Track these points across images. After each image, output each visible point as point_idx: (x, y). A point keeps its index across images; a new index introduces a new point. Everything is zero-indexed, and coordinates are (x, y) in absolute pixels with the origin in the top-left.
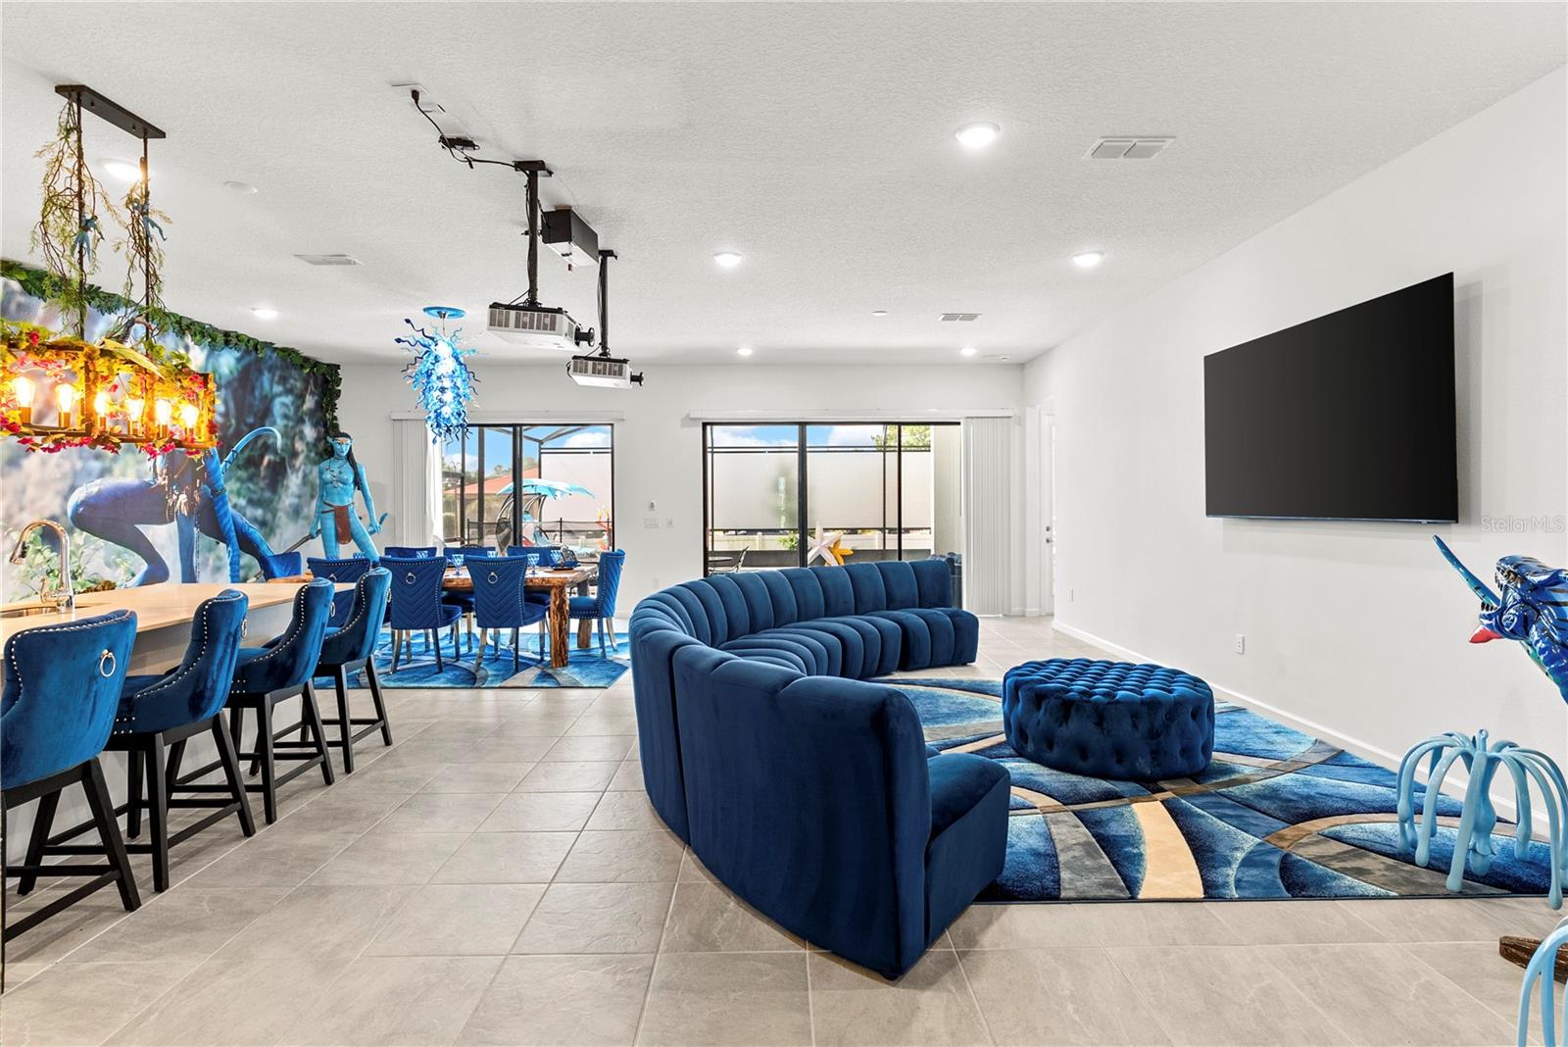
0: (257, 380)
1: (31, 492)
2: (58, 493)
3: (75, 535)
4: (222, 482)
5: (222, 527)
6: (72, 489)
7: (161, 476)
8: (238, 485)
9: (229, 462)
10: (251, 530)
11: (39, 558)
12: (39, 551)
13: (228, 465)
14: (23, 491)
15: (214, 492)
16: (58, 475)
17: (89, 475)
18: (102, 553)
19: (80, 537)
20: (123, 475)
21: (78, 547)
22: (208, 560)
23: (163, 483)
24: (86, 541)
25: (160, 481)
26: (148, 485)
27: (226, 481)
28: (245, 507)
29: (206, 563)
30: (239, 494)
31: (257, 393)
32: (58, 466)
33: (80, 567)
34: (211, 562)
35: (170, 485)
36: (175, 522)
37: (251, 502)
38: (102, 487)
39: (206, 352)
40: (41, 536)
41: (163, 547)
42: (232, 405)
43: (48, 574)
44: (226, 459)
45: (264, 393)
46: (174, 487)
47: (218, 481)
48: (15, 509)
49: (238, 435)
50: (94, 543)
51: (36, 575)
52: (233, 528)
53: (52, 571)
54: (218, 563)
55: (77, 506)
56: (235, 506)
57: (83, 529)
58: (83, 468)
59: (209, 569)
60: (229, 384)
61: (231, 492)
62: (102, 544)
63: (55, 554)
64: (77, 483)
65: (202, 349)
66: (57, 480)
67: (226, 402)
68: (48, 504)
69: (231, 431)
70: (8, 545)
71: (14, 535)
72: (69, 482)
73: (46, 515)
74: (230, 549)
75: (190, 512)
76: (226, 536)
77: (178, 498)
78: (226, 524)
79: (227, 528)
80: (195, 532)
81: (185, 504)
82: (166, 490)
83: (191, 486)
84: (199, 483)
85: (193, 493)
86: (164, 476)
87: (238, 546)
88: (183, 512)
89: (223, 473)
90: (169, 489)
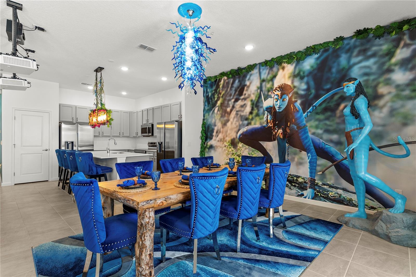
0: (334, 62)
1: (229, 132)
2: (235, 132)
3: (239, 144)
4: (305, 122)
5: (304, 144)
6: (239, 130)
7: (270, 123)
8: (317, 123)
9: (310, 112)
10: (327, 146)
11: (230, 150)
12: (230, 148)
13: (309, 114)
14: (227, 132)
15: (299, 127)
16: (235, 127)
17: (243, 126)
18: (247, 150)
19: (240, 145)
20: (255, 124)
21: (240, 147)
22: (294, 158)
23: (271, 125)
24: (242, 145)
25: (269, 125)
26: (264, 127)
27: (307, 121)
28: (322, 134)
29: (293, 159)
30: (317, 127)
31: (334, 70)
32: (235, 124)
33: (241, 154)
34: (296, 159)
35: (274, 126)
36: (276, 141)
37: (327, 131)
38: (248, 129)
39: (294, 65)
40: (231, 144)
41: (270, 150)
42: (312, 83)
43: (232, 154)
44: (308, 111)
45: (341, 67)
46: (276, 127)
47: (302, 122)
48: (225, 136)
49: (317, 97)
51: (229, 154)
52: (312, 144)
53: (233, 154)
54: (301, 161)
55: (240, 135)
56: (314, 134)
57: (242, 142)
58: (242, 123)
59: (295, 162)
60: (310, 74)
61: (311, 127)
62: (248, 147)
63: (234, 149)
65: (292, 64)
66: (235, 128)
67: (308, 83)
68: (233, 135)
69: (312, 96)
70: (224, 146)
71: (225, 143)
72: (238, 128)
73: (232, 138)
74: (310, 155)
75: (284, 137)
76: (306, 149)
77: (278, 131)
78: (307, 143)
79: (307, 145)
80: (287, 146)
81: (281, 133)
82: (272, 128)
83: (285, 126)
84: (289, 124)
85: (286, 128)
86: (271, 123)
87: (316, 154)
88: (280, 137)
89: (305, 118)
90: (273, 128)
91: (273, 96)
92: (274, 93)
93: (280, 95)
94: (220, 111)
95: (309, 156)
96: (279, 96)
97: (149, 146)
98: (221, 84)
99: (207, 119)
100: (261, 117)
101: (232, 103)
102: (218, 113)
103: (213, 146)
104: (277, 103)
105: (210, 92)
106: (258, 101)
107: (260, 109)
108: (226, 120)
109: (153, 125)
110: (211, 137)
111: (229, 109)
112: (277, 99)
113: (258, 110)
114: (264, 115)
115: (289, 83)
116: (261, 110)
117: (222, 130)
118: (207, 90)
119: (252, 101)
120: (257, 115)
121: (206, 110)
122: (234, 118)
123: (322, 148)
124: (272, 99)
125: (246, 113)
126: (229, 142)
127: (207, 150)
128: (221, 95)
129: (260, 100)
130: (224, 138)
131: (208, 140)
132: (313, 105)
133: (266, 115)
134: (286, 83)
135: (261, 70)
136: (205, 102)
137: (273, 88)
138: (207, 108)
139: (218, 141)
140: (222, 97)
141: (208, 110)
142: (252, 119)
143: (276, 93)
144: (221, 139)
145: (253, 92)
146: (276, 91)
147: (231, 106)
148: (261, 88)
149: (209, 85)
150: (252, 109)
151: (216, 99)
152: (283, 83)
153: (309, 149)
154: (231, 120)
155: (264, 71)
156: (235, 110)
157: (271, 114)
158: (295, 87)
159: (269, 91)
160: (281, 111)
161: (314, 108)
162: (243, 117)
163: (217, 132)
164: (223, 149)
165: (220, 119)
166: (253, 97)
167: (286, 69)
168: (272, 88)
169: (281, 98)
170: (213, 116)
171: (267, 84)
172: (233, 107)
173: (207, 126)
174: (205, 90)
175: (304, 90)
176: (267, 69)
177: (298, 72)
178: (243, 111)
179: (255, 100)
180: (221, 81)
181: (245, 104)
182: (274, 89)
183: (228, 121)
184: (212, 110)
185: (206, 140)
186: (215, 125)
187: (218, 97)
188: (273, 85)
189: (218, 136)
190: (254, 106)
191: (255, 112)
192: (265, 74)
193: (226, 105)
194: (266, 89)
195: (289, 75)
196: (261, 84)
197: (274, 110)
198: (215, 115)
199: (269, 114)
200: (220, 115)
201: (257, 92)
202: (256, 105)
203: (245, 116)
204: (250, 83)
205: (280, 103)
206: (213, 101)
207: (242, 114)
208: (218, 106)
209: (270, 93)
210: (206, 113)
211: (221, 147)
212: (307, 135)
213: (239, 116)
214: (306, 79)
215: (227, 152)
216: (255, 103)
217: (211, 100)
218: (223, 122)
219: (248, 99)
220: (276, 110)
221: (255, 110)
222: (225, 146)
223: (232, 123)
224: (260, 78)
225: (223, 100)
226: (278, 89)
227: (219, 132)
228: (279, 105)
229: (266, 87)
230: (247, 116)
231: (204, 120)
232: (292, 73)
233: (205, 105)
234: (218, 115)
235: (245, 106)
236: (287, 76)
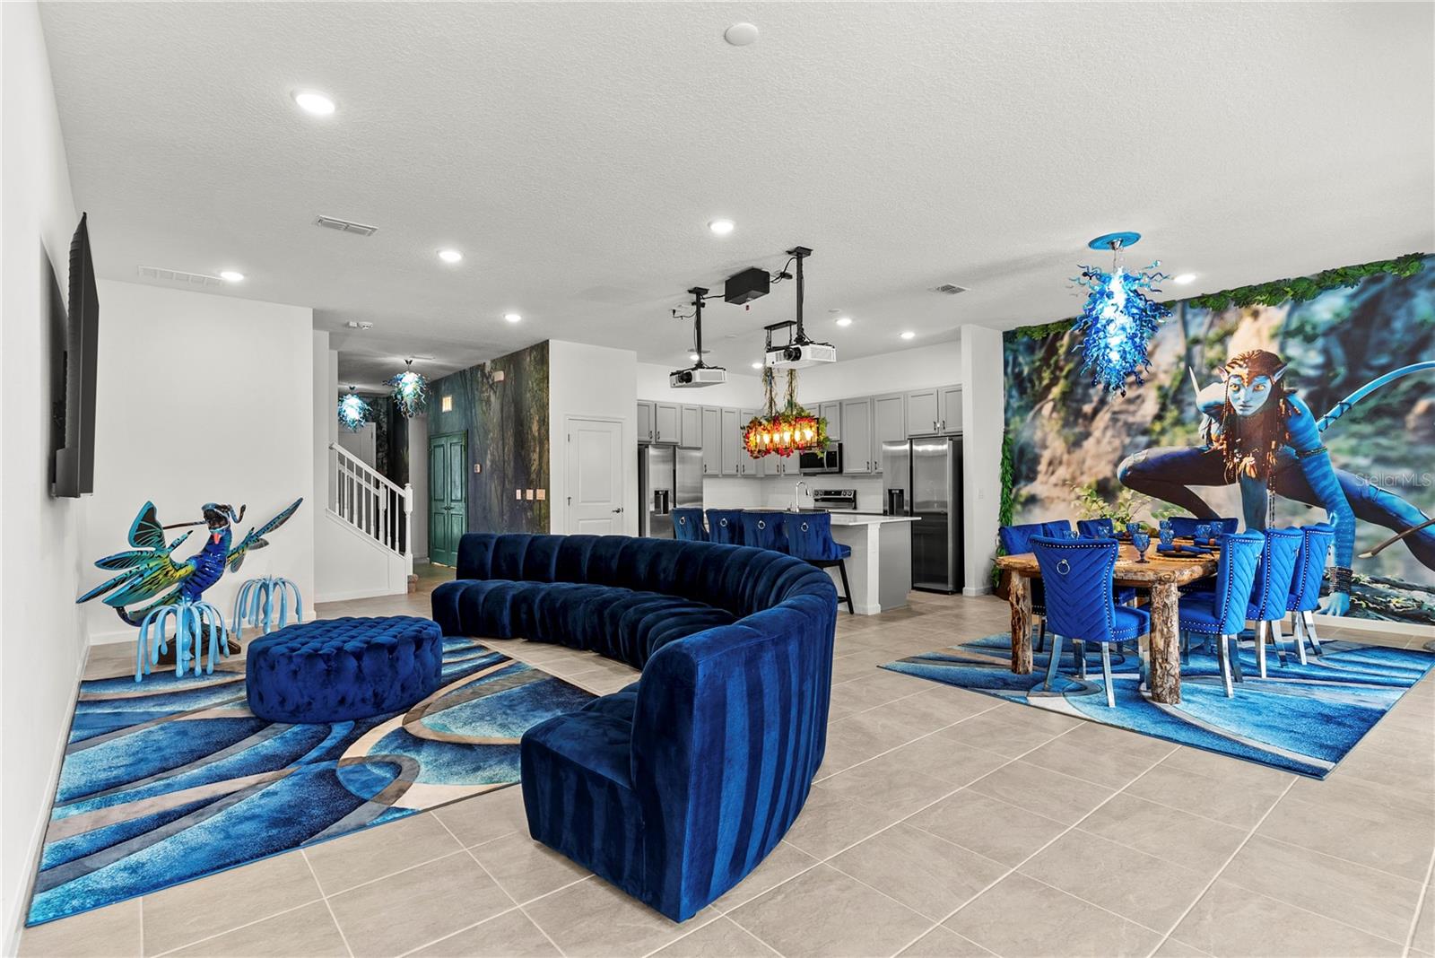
0: (1398, 307)
1: (1089, 462)
2: (1109, 462)
4: (1319, 440)
5: (1317, 491)
6: (1122, 458)
7: (1218, 441)
8: (1353, 442)
9: (1333, 417)
10: (1382, 495)
11: (1095, 506)
12: (1095, 501)
13: (1331, 422)
14: (1083, 462)
15: (1303, 452)
16: (1110, 450)
17: (1136, 447)
18: (1148, 506)
19: (1126, 494)
20: (1171, 444)
21: (1127, 500)
22: (1290, 523)
23: (1220, 448)
25: (1216, 445)
26: (1201, 451)
27: (1326, 439)
28: (1369, 468)
30: (1354, 452)
31: (1398, 325)
32: (1110, 443)
33: (1128, 515)
35: (1231, 447)
36: (1237, 485)
37: (1381, 461)
38: (1149, 456)
39: (1287, 308)
40: (1096, 491)
42: (1336, 352)
44: (1328, 415)
45: (1417, 319)
46: (1236, 451)
47: (1311, 439)
48: (1078, 473)
49: (1352, 383)
50: (1141, 498)
52: (1340, 491)
55: (1125, 471)
57: (1130, 487)
58: (1131, 442)
60: (1331, 330)
61: (1338, 451)
63: (1106, 504)
64: (1125, 454)
65: (1281, 307)
66: (1108, 453)
67: (1326, 352)
68: (1104, 470)
69: (1338, 381)
70: (1073, 496)
71: (1077, 490)
72: (1118, 454)
73: (1101, 477)
74: (1335, 515)
75: (1260, 475)
76: (1326, 500)
77: (1241, 461)
78: (1326, 487)
79: (1328, 492)
80: (1269, 495)
81: (1252, 466)
82: (1225, 454)
83: (1261, 449)
84: (1276, 445)
85: (1265, 454)
86: (1221, 441)
87: (1352, 512)
88: (1248, 474)
89: (1321, 431)
90: (1228, 453)
91: (1224, 377)
92: (1228, 373)
93: (1245, 376)
94: (1059, 412)
95: (1333, 517)
96: (1243, 379)
97: (816, 500)
98: (1061, 346)
99: (1016, 430)
100: (1192, 426)
101: (1097, 392)
102: (1055, 415)
103: (1039, 497)
104: (1237, 395)
105: (1027, 364)
106: (1179, 390)
107: (1187, 408)
108: (1081, 433)
109: (840, 446)
110: (1031, 476)
111: (1087, 408)
112: (1239, 385)
113: (1182, 411)
114: (1199, 421)
115: (1273, 348)
116: (1191, 412)
117: (1065, 457)
118: (1015, 359)
119: (1160, 388)
120: (1179, 422)
121: (1013, 408)
122: (1106, 428)
123: (1369, 498)
124: (1224, 385)
125: (1144, 416)
126: (1089, 487)
127: (1019, 507)
128: (1064, 373)
129: (1186, 388)
130: (1073, 478)
131: (1022, 483)
132: (1344, 401)
133: (1204, 424)
134: (1264, 350)
135: (1189, 317)
136: (1011, 387)
137: (1224, 361)
138: (1015, 403)
139: (1056, 485)
140: (1066, 377)
141: (1020, 408)
142: (1163, 432)
143: (1233, 372)
144: (1065, 481)
145: (1164, 367)
146: (1233, 368)
147: (1096, 399)
148: (1188, 359)
149: (1021, 348)
150: (1163, 408)
151: (1046, 382)
152: (1256, 349)
153: (1332, 502)
154: (1097, 433)
155: (1199, 320)
156: (1107, 411)
157: (1219, 420)
158: (1289, 359)
159: (1212, 366)
160: (1249, 412)
161: (1346, 408)
162: (1135, 427)
163: (1050, 463)
164: (1072, 506)
165: (1059, 432)
166: (1166, 380)
167: (1262, 318)
168: (1221, 361)
169: (1249, 383)
170: (1038, 423)
171: (1207, 349)
172: (1103, 402)
173: (1016, 449)
174: (1011, 359)
175: (1316, 367)
176: (1208, 314)
177: (1299, 324)
178: (1134, 413)
179: (1171, 387)
180: (1062, 338)
181: (1138, 397)
182: (1229, 361)
183: (1087, 435)
184: (1032, 408)
185: (1015, 482)
186: (1045, 447)
187: (1052, 376)
188: (1225, 352)
189: (1053, 473)
190: (1168, 402)
191: (1172, 414)
192: (1200, 325)
193: (1079, 397)
194: (1205, 361)
195: (1272, 331)
196: (1189, 350)
197: (1229, 411)
198: (1045, 422)
199: (1213, 421)
200: (1060, 423)
201: (1178, 367)
202: (1174, 398)
203: (1140, 424)
204: (1156, 347)
205: (1246, 395)
206: (1037, 388)
207: (1131, 419)
208: (1053, 400)
209: (1216, 372)
210: (1014, 415)
211: (1064, 500)
212: (1325, 469)
213: (1120, 424)
214: (1320, 342)
215: (1083, 511)
216: (1171, 393)
217: (1029, 385)
218: (1072, 439)
219: (1148, 385)
220: (1235, 410)
221: (1171, 411)
222: (1078, 498)
223: (1099, 442)
224: (1186, 336)
225: (1070, 385)
226: (1241, 363)
227: (1056, 462)
228: (1242, 399)
229: (1203, 357)
230: (1148, 425)
231: (1006, 432)
232: (1282, 325)
233: (1010, 396)
234: (1053, 422)
235: (1139, 401)
236: (1266, 333)
